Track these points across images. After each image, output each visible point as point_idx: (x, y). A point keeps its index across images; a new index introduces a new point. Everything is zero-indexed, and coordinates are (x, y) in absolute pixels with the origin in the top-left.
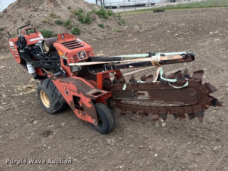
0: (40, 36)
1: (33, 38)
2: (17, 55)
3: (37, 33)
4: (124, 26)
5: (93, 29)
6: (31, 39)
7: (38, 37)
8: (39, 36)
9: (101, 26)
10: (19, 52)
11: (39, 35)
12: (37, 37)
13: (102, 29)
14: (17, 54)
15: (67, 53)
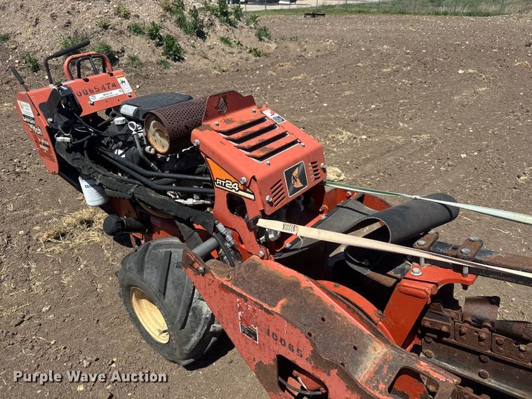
0: (123, 82)
1: (98, 91)
2: (46, 149)
3: (112, 75)
4: (268, 42)
5: (210, 48)
6: (92, 92)
7: (116, 86)
8: (120, 82)
9: (226, 41)
10: (53, 141)
11: (119, 80)
12: (110, 85)
13: (227, 49)
14: (44, 145)
15: (254, 177)
